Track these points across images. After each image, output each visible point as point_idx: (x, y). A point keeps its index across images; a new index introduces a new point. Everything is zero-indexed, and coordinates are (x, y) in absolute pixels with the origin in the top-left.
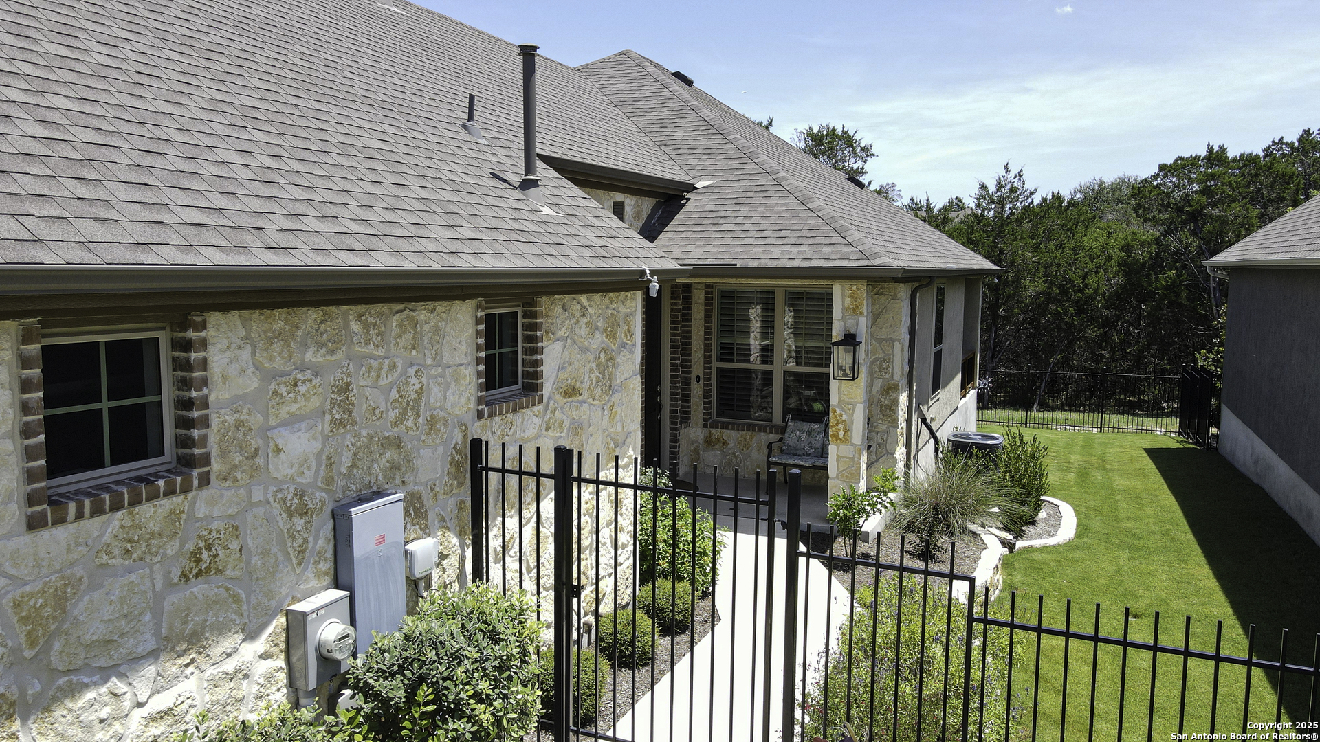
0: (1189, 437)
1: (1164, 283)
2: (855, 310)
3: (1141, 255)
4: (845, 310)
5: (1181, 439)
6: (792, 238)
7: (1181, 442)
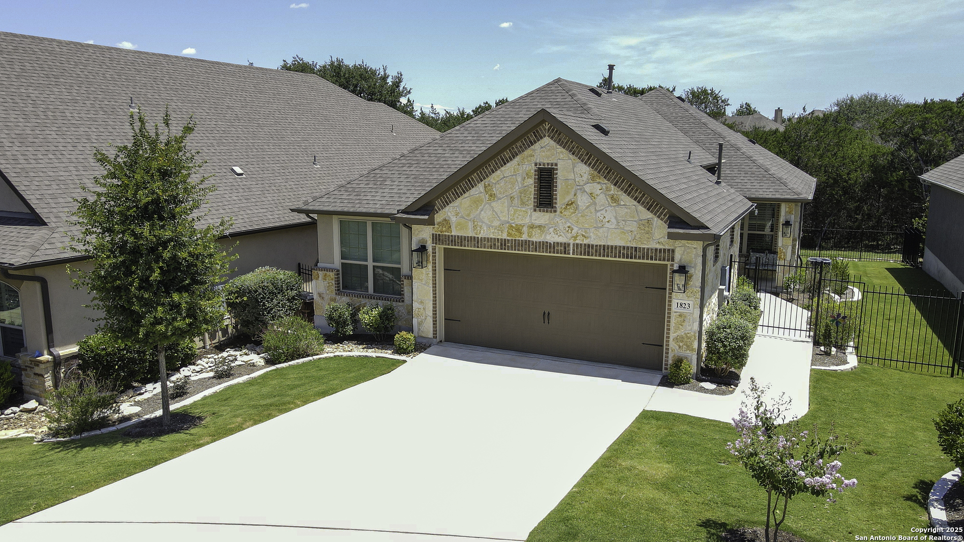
0: (907, 262)
1: (895, 178)
2: (790, 213)
3: (882, 161)
4: (786, 212)
5: (903, 264)
6: (765, 186)
7: (903, 265)
